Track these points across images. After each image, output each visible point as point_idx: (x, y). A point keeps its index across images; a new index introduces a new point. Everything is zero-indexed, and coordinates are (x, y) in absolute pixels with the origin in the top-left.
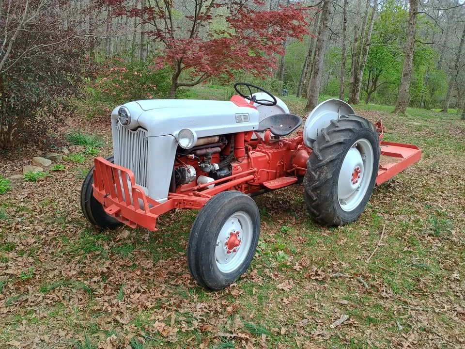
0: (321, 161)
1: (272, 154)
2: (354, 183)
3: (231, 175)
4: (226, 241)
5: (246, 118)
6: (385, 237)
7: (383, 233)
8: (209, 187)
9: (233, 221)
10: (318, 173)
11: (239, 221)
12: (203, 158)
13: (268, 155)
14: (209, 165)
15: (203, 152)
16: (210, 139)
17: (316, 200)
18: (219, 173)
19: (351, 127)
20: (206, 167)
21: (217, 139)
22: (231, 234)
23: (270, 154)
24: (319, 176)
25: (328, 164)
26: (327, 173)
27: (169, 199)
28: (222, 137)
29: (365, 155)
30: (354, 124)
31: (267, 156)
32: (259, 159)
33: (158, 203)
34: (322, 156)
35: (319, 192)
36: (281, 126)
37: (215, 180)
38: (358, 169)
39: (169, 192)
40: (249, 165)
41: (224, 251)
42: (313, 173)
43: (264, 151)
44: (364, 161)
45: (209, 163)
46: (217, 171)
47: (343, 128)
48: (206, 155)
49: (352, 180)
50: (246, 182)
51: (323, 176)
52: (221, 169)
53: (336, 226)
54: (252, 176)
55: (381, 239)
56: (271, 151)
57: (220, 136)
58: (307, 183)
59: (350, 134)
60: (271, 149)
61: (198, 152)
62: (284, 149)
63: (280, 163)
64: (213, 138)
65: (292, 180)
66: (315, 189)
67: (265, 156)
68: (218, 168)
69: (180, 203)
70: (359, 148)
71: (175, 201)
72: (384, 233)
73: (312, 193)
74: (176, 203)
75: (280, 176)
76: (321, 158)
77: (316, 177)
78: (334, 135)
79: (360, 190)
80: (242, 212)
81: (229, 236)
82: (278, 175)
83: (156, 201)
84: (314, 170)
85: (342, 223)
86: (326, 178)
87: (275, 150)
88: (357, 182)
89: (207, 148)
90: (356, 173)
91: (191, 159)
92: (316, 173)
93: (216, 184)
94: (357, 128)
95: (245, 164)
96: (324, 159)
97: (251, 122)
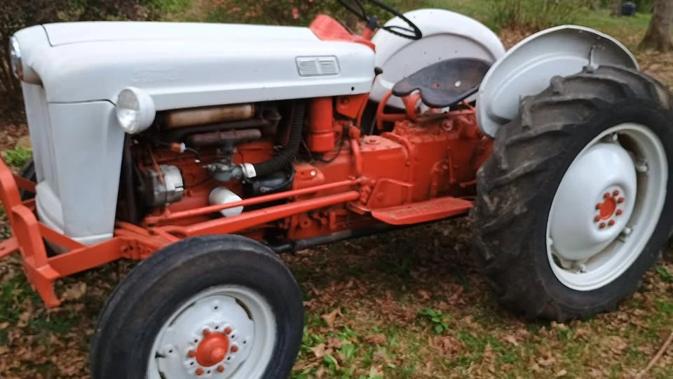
0: (504, 172)
1: (421, 146)
2: (602, 227)
3: (291, 189)
4: (191, 348)
5: (329, 67)
6: (663, 365)
7: (661, 352)
8: (225, 212)
9: (216, 302)
10: (496, 200)
12: (212, 152)
13: (407, 148)
14: (225, 168)
15: (210, 138)
16: (227, 111)
17: (491, 260)
18: (256, 185)
19: (590, 96)
20: (219, 171)
21: (248, 110)
22: (206, 334)
23: (411, 147)
24: (499, 207)
25: (518, 180)
26: (515, 201)
27: (115, 235)
28: (263, 108)
29: (646, 160)
30: (601, 88)
31: (405, 151)
32: (381, 157)
33: (78, 245)
34: (509, 162)
35: (496, 243)
36: (458, 84)
37: (243, 197)
38: (616, 193)
40: (352, 168)
42: (486, 198)
43: (405, 138)
44: (640, 177)
45: (228, 163)
46: (253, 179)
47: (569, 97)
48: (220, 145)
49: (596, 220)
50: (344, 204)
51: (506, 207)
52: (261, 176)
53: (546, 320)
54: (353, 194)
55: (648, 368)
56: (417, 140)
57: (258, 105)
58: (474, 220)
59: (587, 113)
60: (418, 134)
61: (198, 138)
62: (455, 136)
63: (440, 166)
64: (237, 110)
65: (456, 208)
66: (489, 235)
67: (399, 150)
68: (254, 174)
69: (131, 248)
70: (626, 143)
71: (122, 242)
72: (665, 353)
73: (483, 244)
74: (123, 248)
75: (441, 194)
76: (504, 166)
77: (492, 207)
78: (544, 112)
79: (629, 241)
81: (200, 338)
82: (434, 192)
83: (77, 239)
84: (489, 193)
86: (511, 212)
87: (428, 139)
88: (611, 223)
89: (223, 130)
90: (609, 205)
91: (177, 153)
92: (491, 199)
93: (247, 209)
94: (610, 99)
95: (341, 165)
96: (511, 168)
97: (344, 76)
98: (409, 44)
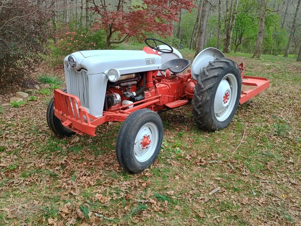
0: (203, 88)
1: (172, 85)
2: (225, 103)
3: (144, 99)
4: (141, 141)
5: (153, 61)
6: (246, 137)
8: (129, 107)
9: (145, 128)
10: (201, 97)
11: (149, 128)
12: (125, 88)
13: (169, 86)
14: (129, 93)
15: (125, 84)
16: (129, 76)
17: (200, 114)
18: (136, 98)
19: (222, 66)
20: (127, 94)
21: (134, 75)
22: (144, 137)
23: (170, 85)
24: (202, 98)
25: (207, 90)
26: (207, 96)
27: (103, 115)
28: (138, 74)
29: (232, 84)
30: (224, 63)
31: (168, 87)
32: (163, 89)
33: (96, 118)
35: (202, 109)
36: (177, 66)
37: (133, 102)
38: (227, 93)
39: (103, 111)
40: (156, 93)
41: (140, 148)
42: (198, 97)
43: (166, 83)
44: (231, 88)
45: (129, 91)
46: (135, 96)
47: (217, 66)
48: (127, 86)
49: (224, 101)
50: (154, 104)
51: (204, 98)
52: (137, 96)
53: (213, 131)
54: (158, 100)
55: (243, 138)
56: (171, 83)
57: (136, 73)
58: (194, 104)
59: (222, 71)
60: (170, 82)
61: (122, 84)
62: (179, 82)
63: (176, 91)
64: (131, 75)
65: (184, 102)
66: (200, 107)
67: (166, 87)
68: (136, 95)
69: (111, 118)
70: (228, 80)
71: (107, 116)
72: (245, 135)
73: (197, 110)
74: (108, 118)
75: (177, 100)
76: (203, 87)
77: (200, 99)
78: (211, 71)
79: (229, 107)
80: (151, 122)
81: (143, 138)
82: (175, 99)
83: (95, 117)
84: (198, 95)
85: (217, 129)
86: (206, 99)
87: (173, 83)
88: (227, 102)
89: (127, 82)
90: (226, 96)
91: (117, 89)
92: (200, 97)
93: (135, 105)
94: (226, 66)
95: (153, 92)
96: (205, 87)
97: (156, 64)
98: (162, 54)
